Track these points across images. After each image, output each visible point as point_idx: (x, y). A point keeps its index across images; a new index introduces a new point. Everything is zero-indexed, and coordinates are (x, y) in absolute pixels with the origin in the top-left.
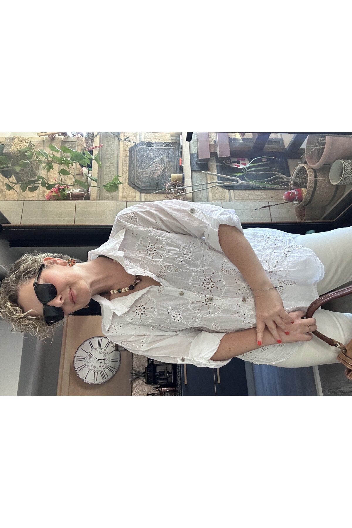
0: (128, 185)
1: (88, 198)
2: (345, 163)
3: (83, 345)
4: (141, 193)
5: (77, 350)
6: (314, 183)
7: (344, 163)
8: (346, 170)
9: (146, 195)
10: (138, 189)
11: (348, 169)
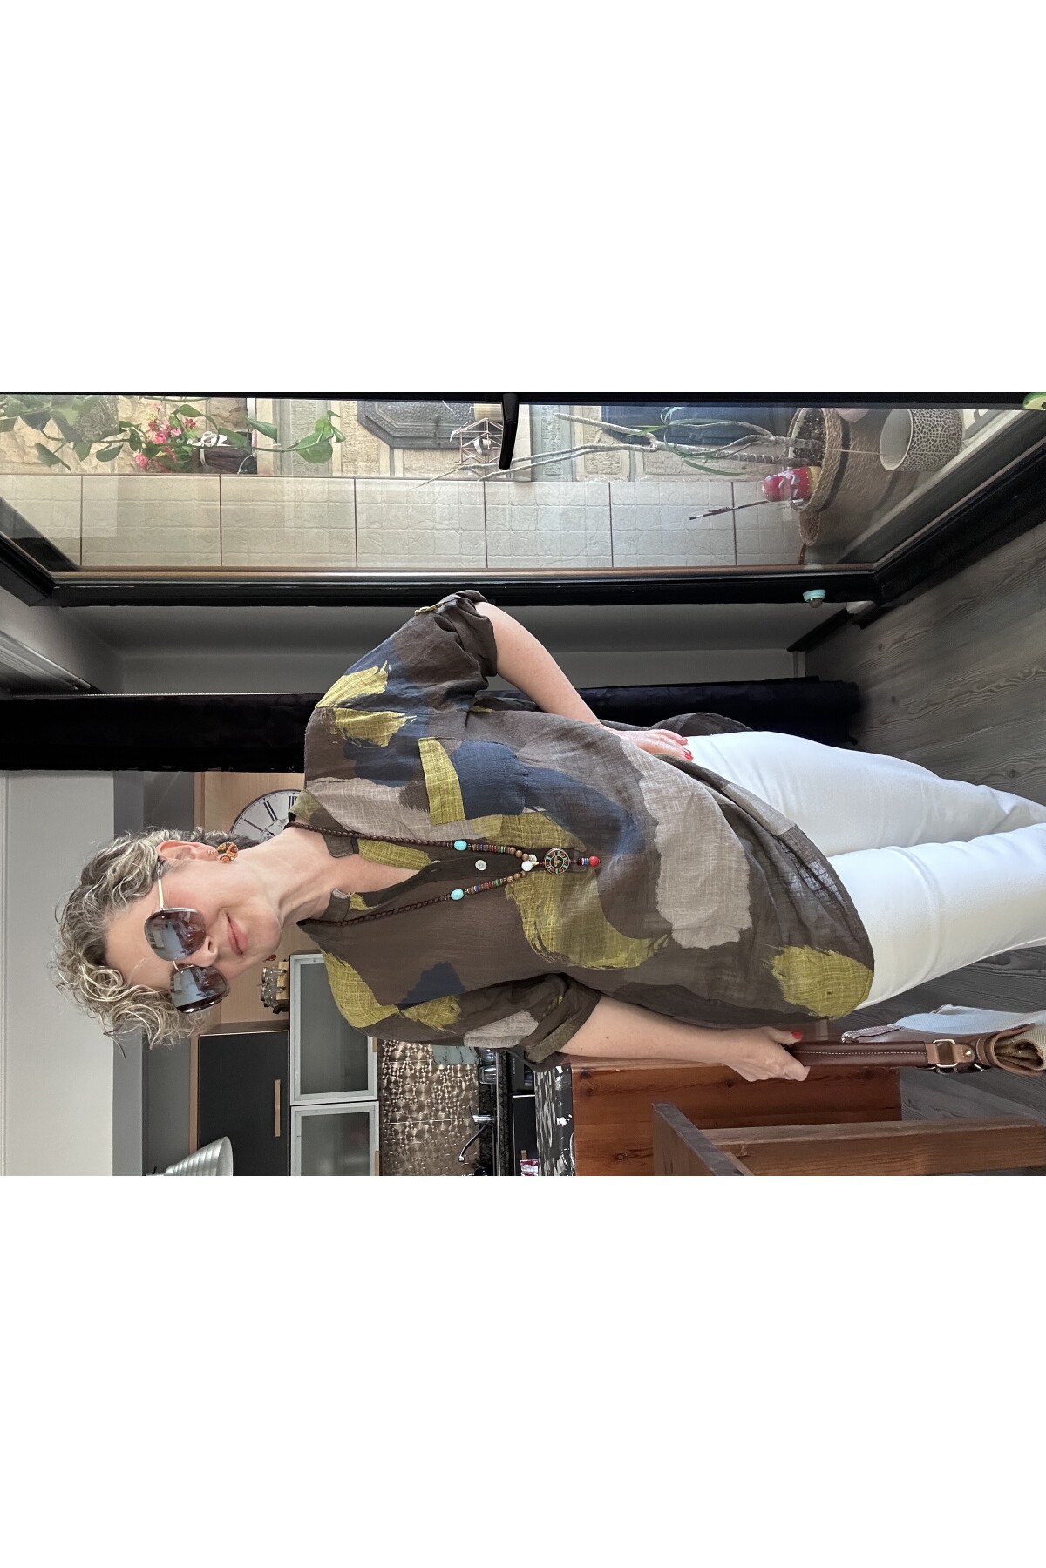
0: (357, 425)
1: (251, 468)
2: (916, 418)
3: (248, 812)
4: (392, 448)
5: (234, 823)
6: (838, 460)
7: (914, 419)
8: (915, 439)
9: (408, 453)
10: (384, 436)
11: (922, 435)
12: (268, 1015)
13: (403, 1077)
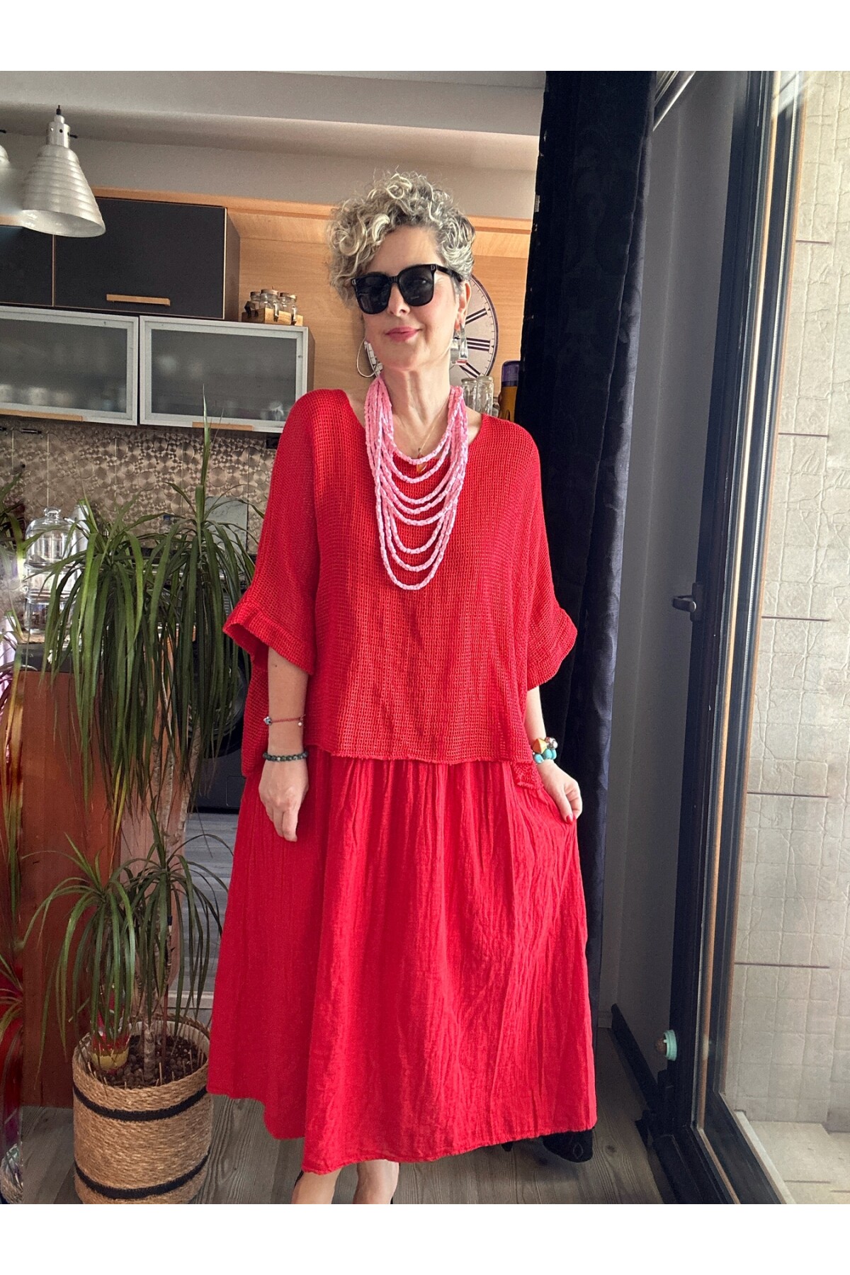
12: (245, 296)
13: (165, 459)
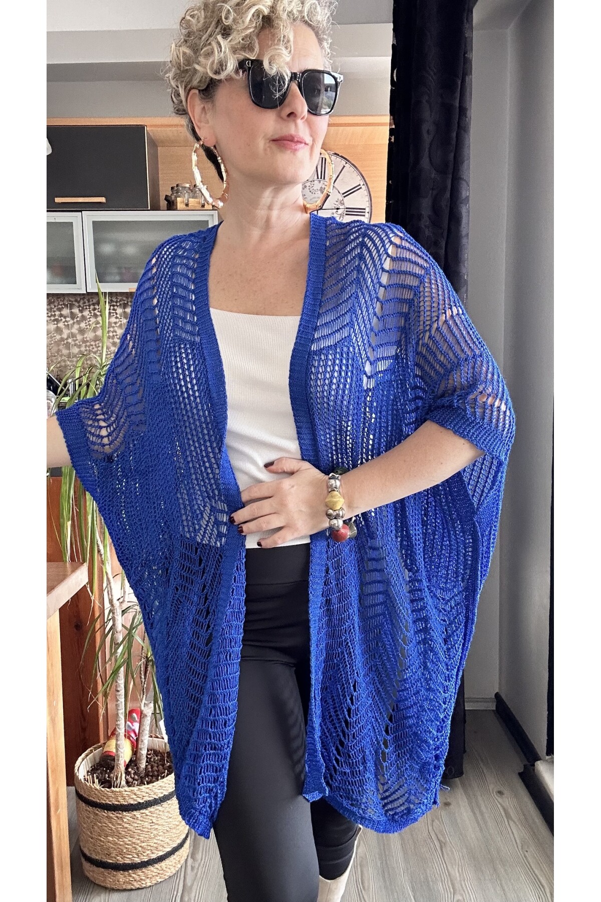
12: (165, 191)
